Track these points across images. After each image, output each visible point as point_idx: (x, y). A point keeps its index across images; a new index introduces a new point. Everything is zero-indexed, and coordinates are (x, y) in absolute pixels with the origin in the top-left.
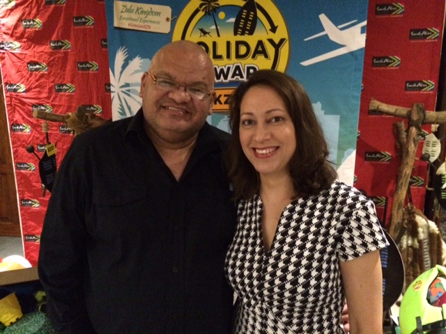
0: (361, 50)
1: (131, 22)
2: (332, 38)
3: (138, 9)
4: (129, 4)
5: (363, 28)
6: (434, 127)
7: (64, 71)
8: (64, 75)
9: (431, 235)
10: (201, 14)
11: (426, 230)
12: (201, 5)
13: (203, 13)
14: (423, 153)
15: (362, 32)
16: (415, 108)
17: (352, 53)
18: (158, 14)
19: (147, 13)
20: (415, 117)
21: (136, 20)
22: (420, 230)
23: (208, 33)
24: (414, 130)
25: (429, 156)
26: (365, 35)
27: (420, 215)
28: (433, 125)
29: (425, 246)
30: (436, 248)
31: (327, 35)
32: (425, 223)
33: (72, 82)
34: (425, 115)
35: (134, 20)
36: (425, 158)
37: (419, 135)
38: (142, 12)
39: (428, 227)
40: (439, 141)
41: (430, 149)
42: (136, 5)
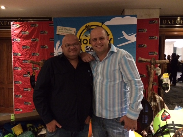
0: (135, 42)
1: (62, 33)
2: (126, 38)
3: (65, 29)
4: (62, 27)
5: (135, 35)
6: (159, 65)
7: (36, 48)
8: (35, 50)
9: (161, 101)
10: (85, 31)
11: (159, 100)
12: (85, 28)
13: (86, 30)
14: (156, 73)
15: (135, 37)
16: (152, 59)
17: (133, 43)
18: (72, 30)
19: (68, 30)
20: (153, 62)
21: (64, 32)
22: (157, 99)
23: (88, 36)
24: (152, 66)
25: (158, 74)
26: (136, 38)
27: (157, 95)
28: (158, 64)
29: (159, 105)
30: (163, 105)
31: (125, 37)
32: (158, 97)
33: (38, 52)
34: (155, 61)
35: (63, 32)
36: (156, 74)
37: (154, 67)
38: (66, 30)
39: (160, 99)
40: (160, 69)
41: (158, 72)
42: (64, 28)
